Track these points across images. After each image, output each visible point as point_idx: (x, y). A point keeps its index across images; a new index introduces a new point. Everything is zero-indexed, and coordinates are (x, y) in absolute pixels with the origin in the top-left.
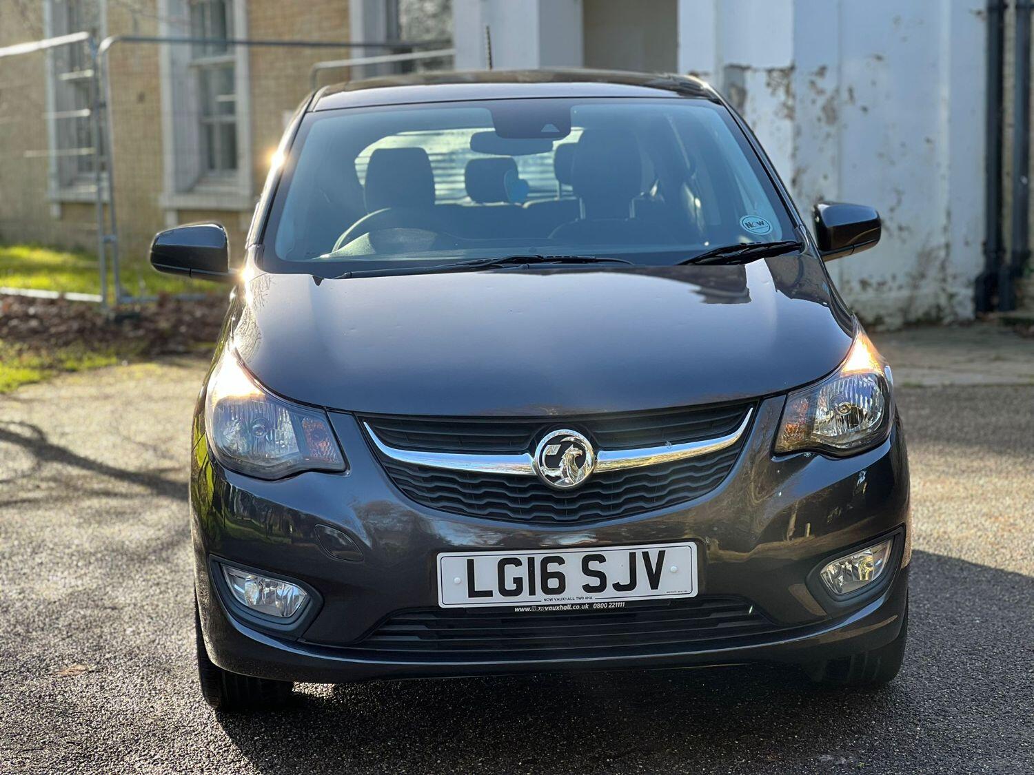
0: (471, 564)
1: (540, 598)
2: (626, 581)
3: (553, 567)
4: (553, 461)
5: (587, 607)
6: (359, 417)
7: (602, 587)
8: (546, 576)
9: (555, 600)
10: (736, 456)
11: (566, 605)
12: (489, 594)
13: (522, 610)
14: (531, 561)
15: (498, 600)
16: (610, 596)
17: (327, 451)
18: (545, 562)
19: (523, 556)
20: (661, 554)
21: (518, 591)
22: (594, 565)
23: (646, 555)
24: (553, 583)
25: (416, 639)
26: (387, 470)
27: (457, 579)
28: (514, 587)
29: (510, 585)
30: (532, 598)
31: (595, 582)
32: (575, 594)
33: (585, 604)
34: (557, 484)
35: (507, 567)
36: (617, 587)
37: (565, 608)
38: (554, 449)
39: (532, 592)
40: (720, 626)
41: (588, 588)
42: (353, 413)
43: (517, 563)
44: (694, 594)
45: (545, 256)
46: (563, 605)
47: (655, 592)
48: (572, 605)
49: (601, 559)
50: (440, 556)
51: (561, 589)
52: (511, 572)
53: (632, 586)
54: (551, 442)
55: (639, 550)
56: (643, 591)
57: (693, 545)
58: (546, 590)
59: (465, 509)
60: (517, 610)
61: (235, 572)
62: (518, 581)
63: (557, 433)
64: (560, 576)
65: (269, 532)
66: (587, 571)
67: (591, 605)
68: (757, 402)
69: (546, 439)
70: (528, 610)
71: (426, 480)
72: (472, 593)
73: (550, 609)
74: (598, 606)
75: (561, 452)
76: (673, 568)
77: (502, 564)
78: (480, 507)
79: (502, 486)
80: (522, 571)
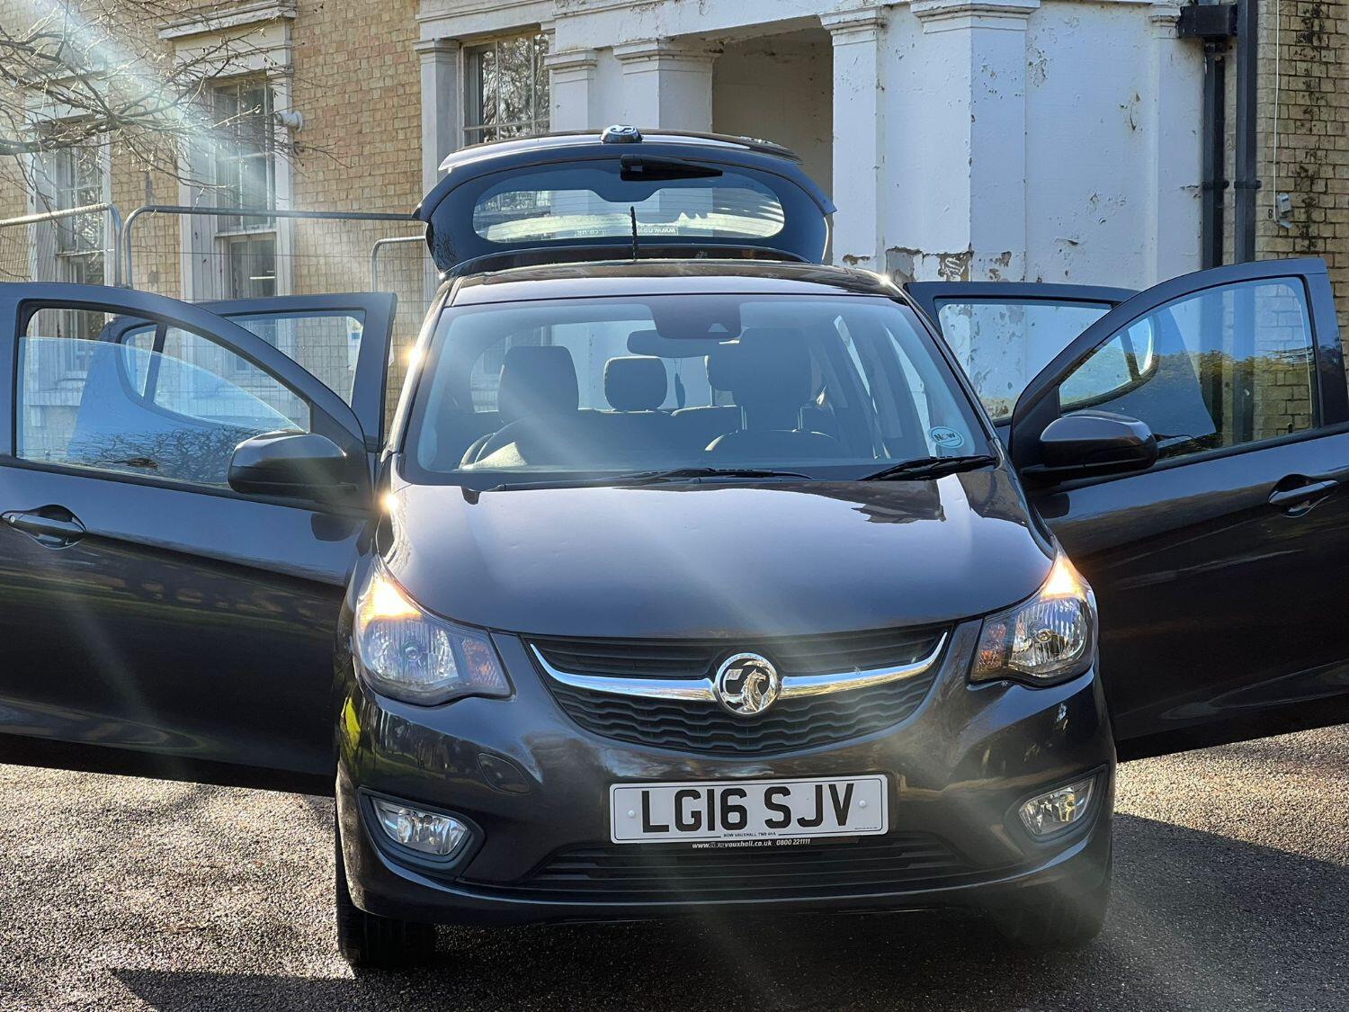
0: (646, 796)
1: (720, 833)
2: (812, 816)
3: (733, 800)
4: (734, 687)
5: (770, 843)
6: (526, 638)
7: (786, 823)
8: (726, 810)
9: (735, 835)
10: (929, 684)
11: (748, 841)
12: (665, 828)
13: (700, 846)
14: (711, 794)
15: (674, 836)
16: (794, 832)
17: (489, 676)
18: (726, 794)
19: (702, 787)
20: (850, 788)
21: (696, 826)
22: (777, 799)
23: (833, 788)
24: (734, 817)
25: (586, 878)
26: (556, 696)
27: (631, 812)
28: (692, 821)
29: (688, 819)
30: (711, 833)
31: (778, 816)
32: (757, 829)
33: (767, 840)
34: (739, 711)
35: (684, 799)
36: (802, 822)
37: (746, 845)
38: (735, 674)
39: (711, 827)
40: (912, 866)
41: (770, 823)
42: (519, 634)
43: (696, 795)
44: (884, 831)
45: (717, 470)
46: (745, 841)
47: (842, 828)
48: (754, 841)
49: (785, 792)
50: (613, 787)
51: (742, 824)
52: (689, 805)
53: (818, 820)
54: (732, 666)
55: (825, 782)
56: (830, 827)
57: (883, 777)
58: (726, 825)
59: (639, 736)
60: (695, 846)
61: (387, 806)
62: (696, 815)
63: (738, 656)
64: (742, 810)
65: (421, 764)
66: (770, 805)
67: (774, 841)
68: (951, 626)
69: (727, 663)
70: (707, 846)
71: (598, 706)
72: (648, 827)
73: (731, 845)
74: (783, 843)
75: (743, 677)
76: (862, 802)
77: (680, 796)
78: (655, 735)
79: (680, 713)
80: (701, 805)
